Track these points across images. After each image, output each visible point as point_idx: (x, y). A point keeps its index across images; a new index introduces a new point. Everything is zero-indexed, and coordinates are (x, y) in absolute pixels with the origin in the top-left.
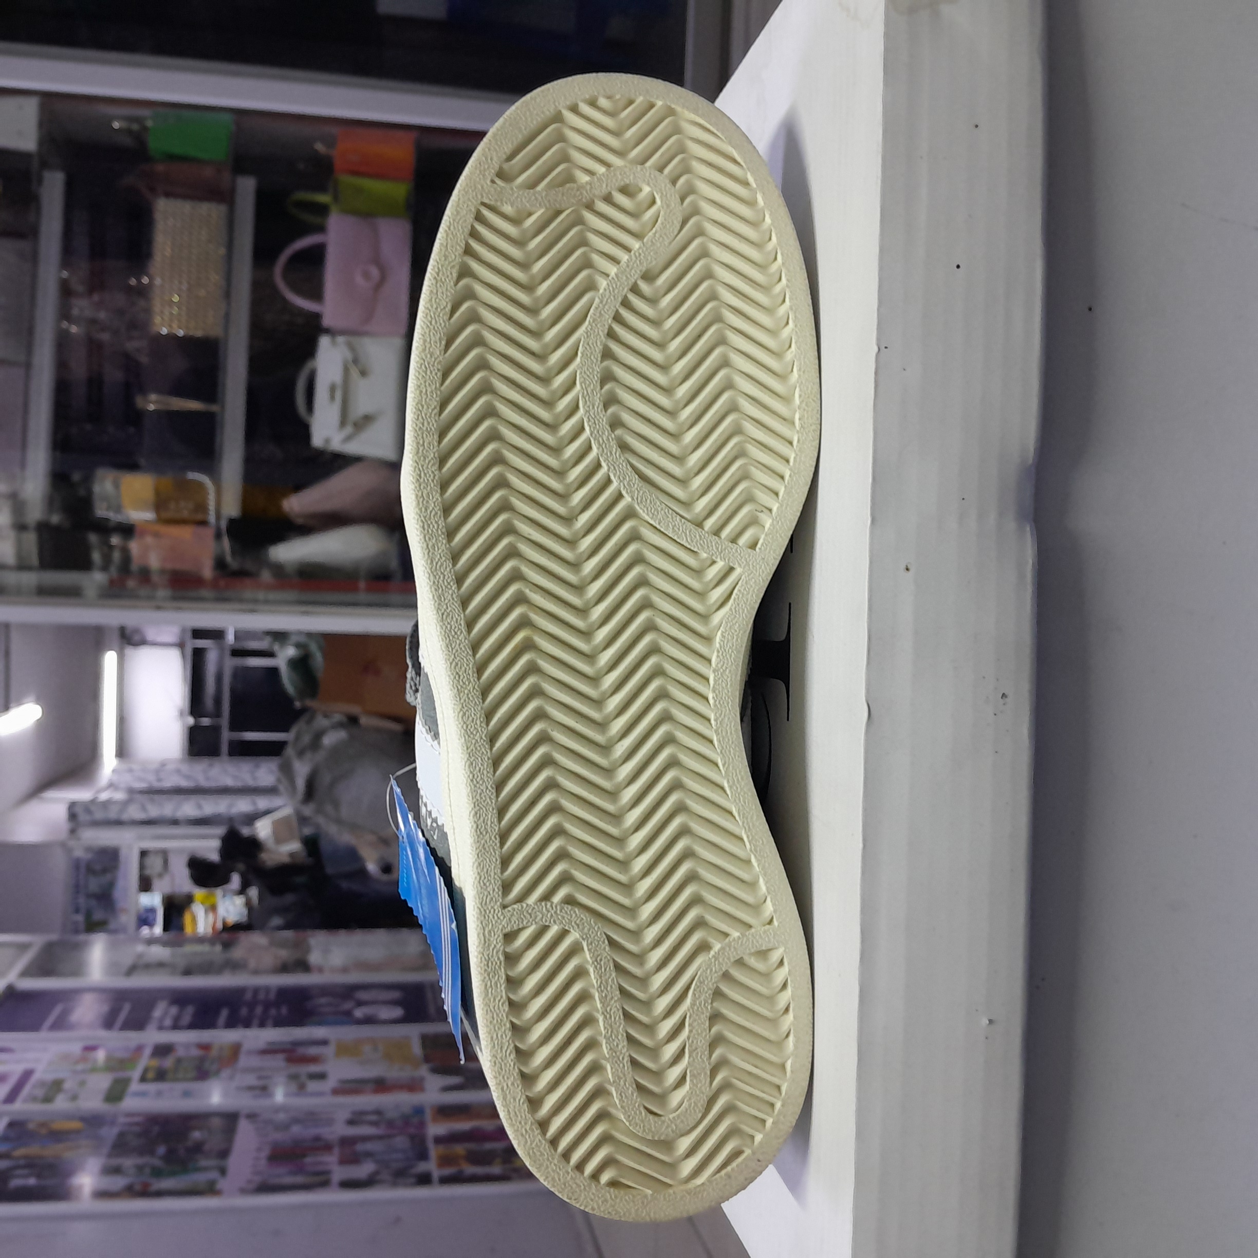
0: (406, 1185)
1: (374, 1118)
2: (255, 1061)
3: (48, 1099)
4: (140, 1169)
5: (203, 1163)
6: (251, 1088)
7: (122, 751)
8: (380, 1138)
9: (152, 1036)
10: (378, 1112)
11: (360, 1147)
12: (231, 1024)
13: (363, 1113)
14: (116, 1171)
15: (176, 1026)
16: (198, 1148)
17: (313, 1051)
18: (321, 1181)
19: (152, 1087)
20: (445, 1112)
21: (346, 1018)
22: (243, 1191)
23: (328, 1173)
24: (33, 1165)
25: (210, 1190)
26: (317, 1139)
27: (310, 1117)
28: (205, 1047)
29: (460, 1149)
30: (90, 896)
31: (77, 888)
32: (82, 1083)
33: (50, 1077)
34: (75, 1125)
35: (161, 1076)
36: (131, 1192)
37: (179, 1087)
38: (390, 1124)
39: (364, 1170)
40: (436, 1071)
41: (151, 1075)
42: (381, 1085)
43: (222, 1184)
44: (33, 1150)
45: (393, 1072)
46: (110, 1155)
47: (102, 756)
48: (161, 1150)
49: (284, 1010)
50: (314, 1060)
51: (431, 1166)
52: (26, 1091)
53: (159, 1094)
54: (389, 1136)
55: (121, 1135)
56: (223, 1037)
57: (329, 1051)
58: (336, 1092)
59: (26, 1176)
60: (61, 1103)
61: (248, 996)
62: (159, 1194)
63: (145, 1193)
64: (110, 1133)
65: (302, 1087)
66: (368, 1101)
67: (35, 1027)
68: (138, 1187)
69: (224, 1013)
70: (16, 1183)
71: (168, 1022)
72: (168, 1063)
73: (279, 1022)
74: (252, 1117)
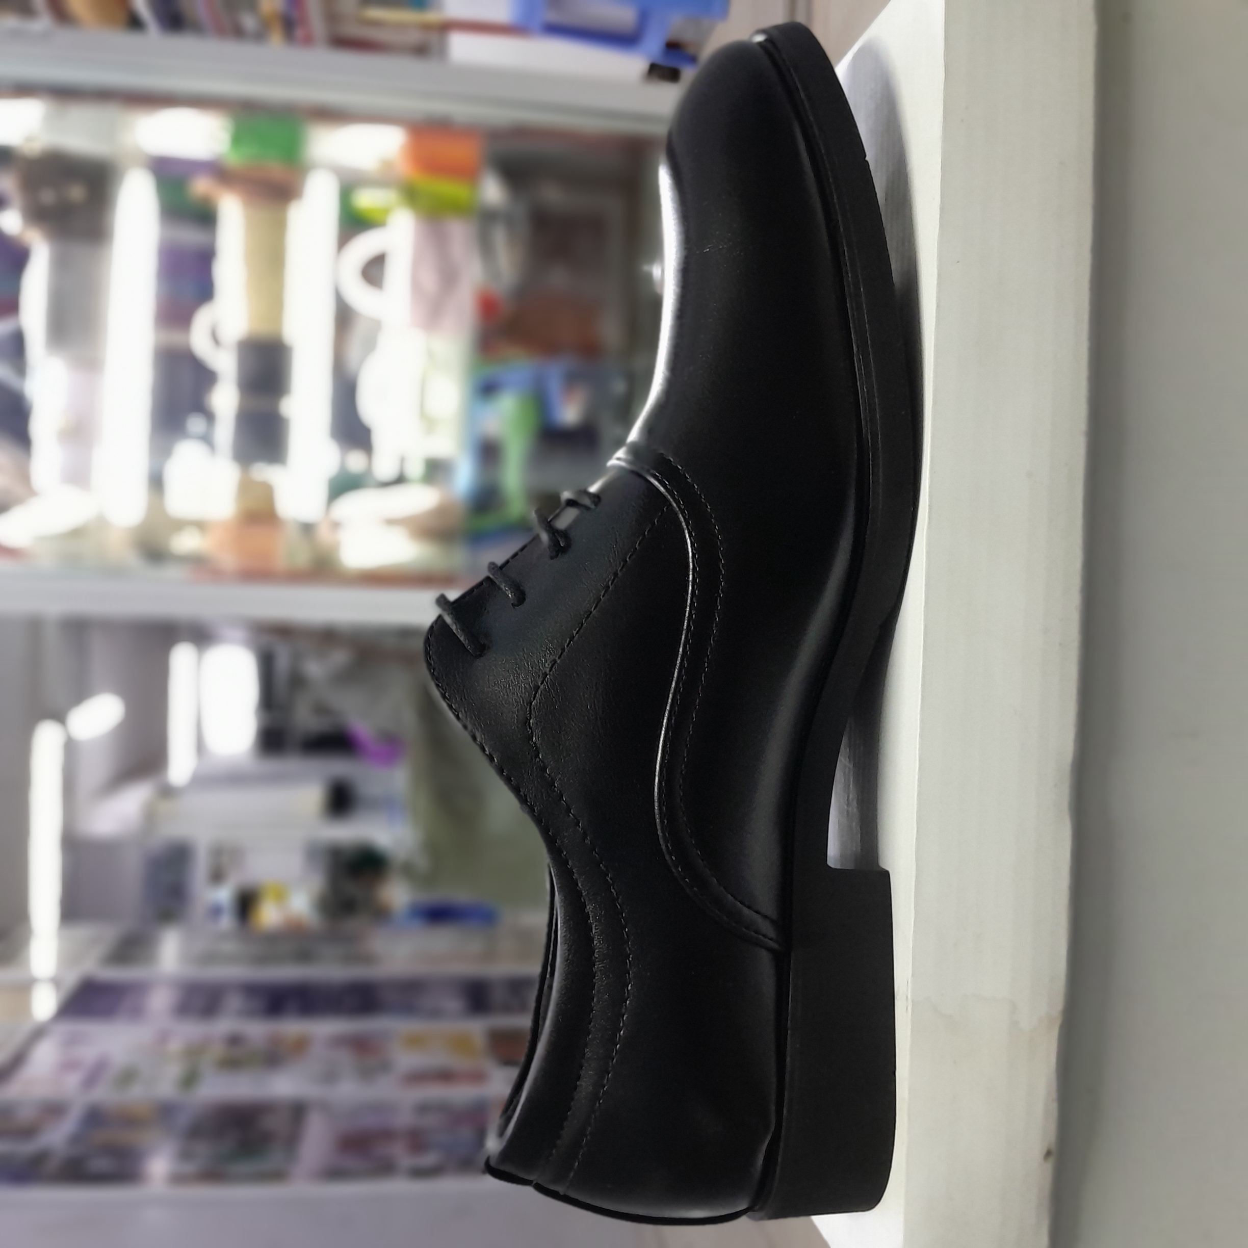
2: (325, 1052)
3: (123, 1086)
4: (214, 1155)
5: (272, 1148)
6: (319, 1077)
9: (224, 1026)
10: (444, 1104)
11: (428, 1138)
14: (190, 1155)
16: (268, 1136)
23: (393, 1159)
25: (278, 1175)
26: (382, 1127)
33: (126, 1063)
34: (150, 1111)
35: (236, 1063)
40: (501, 1062)
42: (445, 1076)
43: (292, 1170)
44: (107, 1135)
45: (459, 1063)
46: (184, 1141)
48: (233, 1136)
50: (380, 1051)
52: (103, 1079)
55: (195, 1122)
56: (293, 1028)
57: (397, 1042)
58: (401, 1083)
59: (103, 1159)
60: (137, 1091)
63: (218, 1177)
64: (181, 1121)
65: (370, 1077)
66: (434, 1092)
67: (109, 1015)
70: (94, 1166)
72: (240, 1052)
73: (348, 1013)
74: (321, 1106)
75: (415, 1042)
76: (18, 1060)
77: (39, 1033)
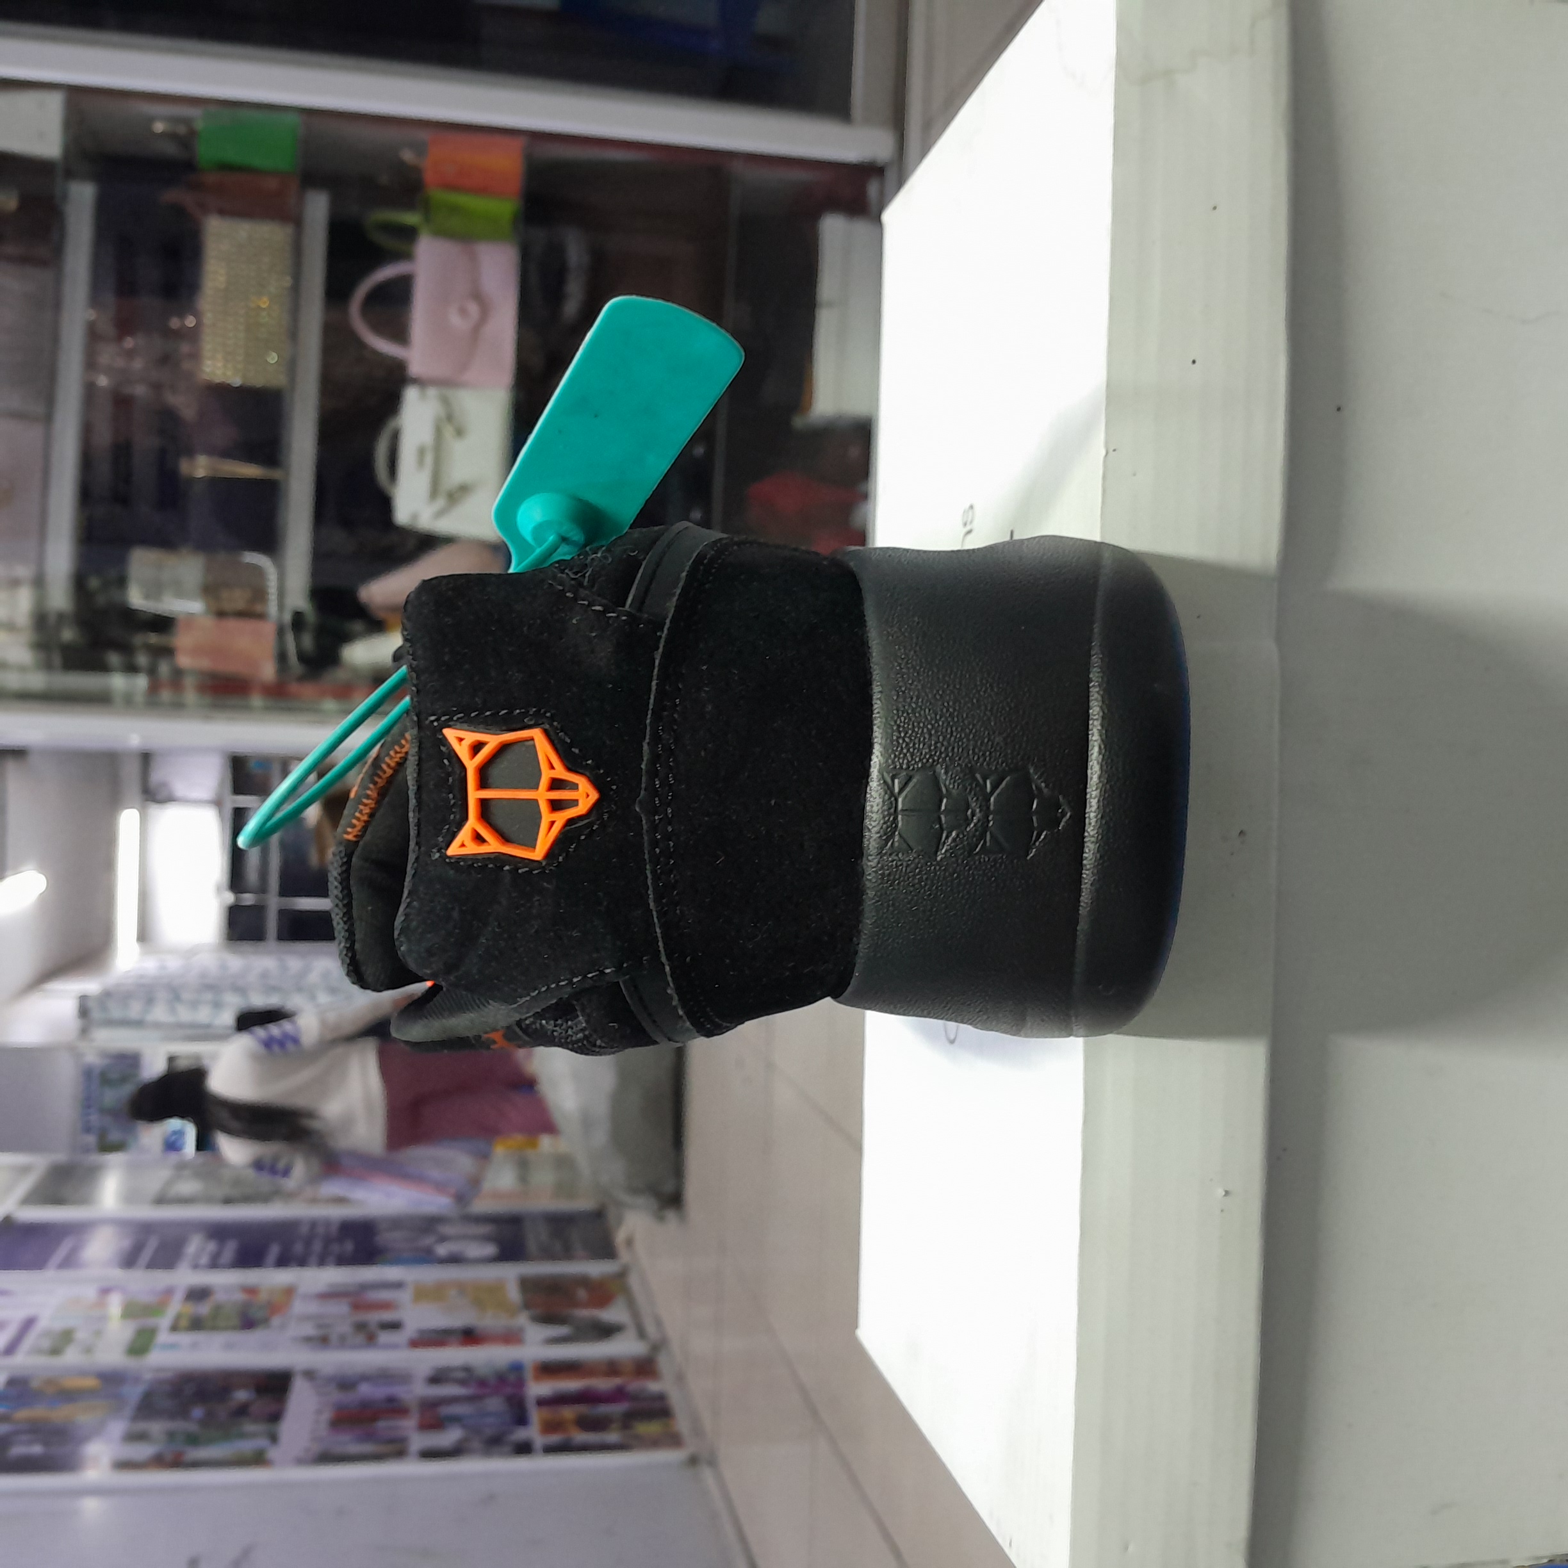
0: (503, 1455)
1: (461, 1375)
2: (313, 1308)
4: (171, 1436)
7: (144, 935)
8: (469, 1399)
11: (445, 1410)
12: (283, 1262)
13: (450, 1370)
14: (140, 1437)
15: (215, 1264)
17: (386, 1295)
18: (397, 1450)
19: (185, 1338)
20: (549, 1369)
21: (426, 1256)
22: (300, 1461)
24: (37, 1429)
27: (382, 1375)
28: (251, 1291)
29: (568, 1413)
30: (104, 1112)
31: (87, 1103)
32: (98, 1333)
34: (90, 1382)
36: (160, 1462)
37: (221, 1337)
38: (482, 1383)
40: (538, 1319)
41: (184, 1323)
42: (469, 1336)
46: (134, 1419)
47: (116, 940)
49: (349, 1247)
50: (386, 1306)
51: (533, 1432)
53: (194, 1346)
54: (482, 1398)
55: (148, 1396)
56: (273, 1278)
59: (30, 1443)
61: (304, 1230)
62: (196, 1465)
63: (177, 1463)
68: (169, 1457)
69: (274, 1251)
71: (204, 1260)
72: (204, 1309)
73: (342, 1261)
74: (310, 1374)
75: (429, 1294)
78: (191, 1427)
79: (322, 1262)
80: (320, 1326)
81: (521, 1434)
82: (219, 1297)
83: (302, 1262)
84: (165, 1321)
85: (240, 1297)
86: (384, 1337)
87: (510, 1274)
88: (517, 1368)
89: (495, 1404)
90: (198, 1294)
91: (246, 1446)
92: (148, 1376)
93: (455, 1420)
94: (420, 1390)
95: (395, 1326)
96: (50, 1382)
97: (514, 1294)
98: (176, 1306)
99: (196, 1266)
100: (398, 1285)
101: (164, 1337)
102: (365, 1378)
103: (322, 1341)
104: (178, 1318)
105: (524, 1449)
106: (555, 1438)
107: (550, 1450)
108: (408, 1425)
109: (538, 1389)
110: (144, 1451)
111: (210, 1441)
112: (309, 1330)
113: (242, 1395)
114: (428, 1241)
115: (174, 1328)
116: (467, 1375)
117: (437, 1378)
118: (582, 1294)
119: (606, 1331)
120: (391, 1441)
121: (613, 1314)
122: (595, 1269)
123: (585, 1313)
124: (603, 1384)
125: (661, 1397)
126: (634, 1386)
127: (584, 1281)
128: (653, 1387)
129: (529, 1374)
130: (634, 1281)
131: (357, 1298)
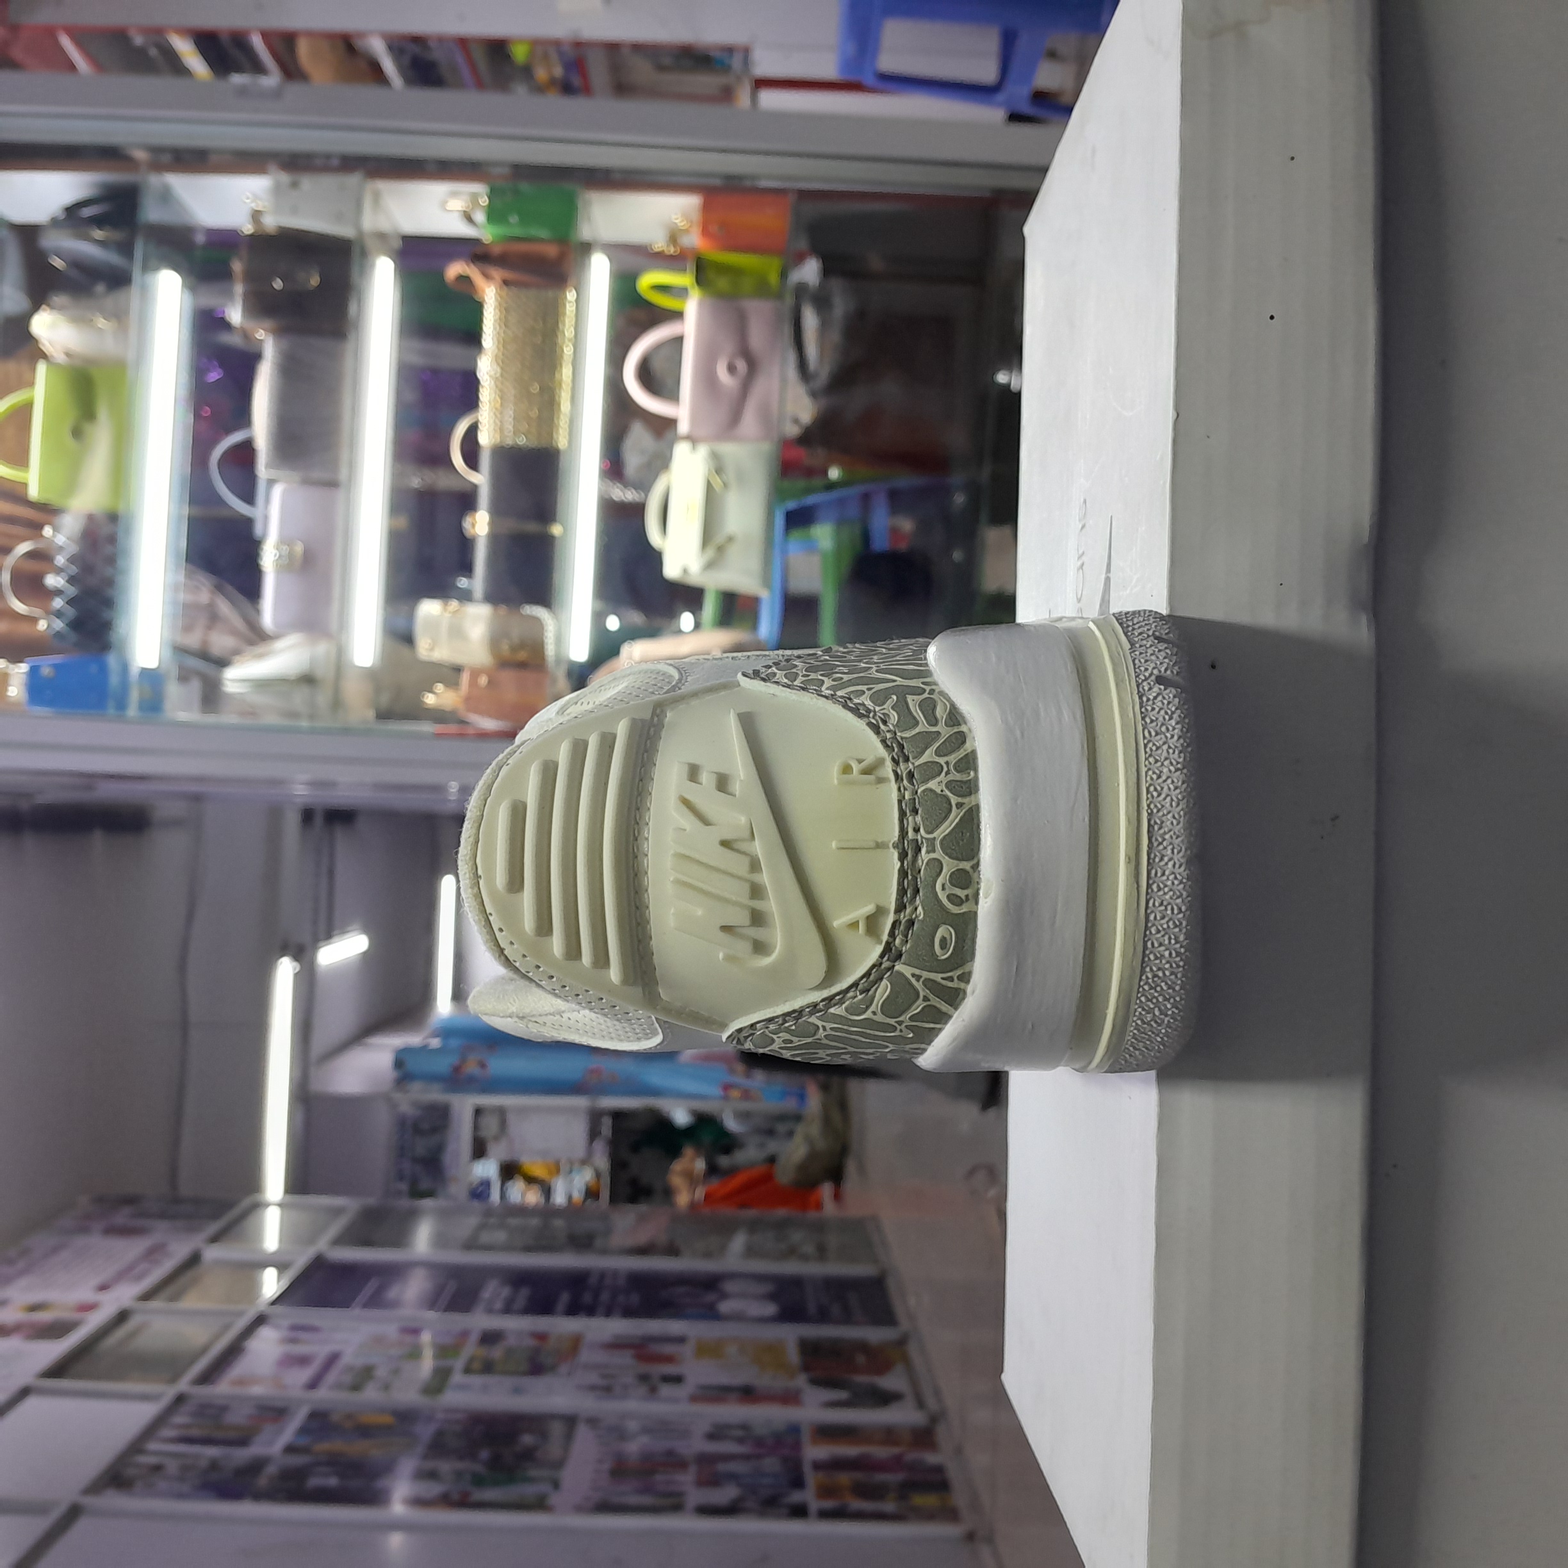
0: (778, 1516)
1: (739, 1433)
2: (600, 1357)
3: (356, 1387)
4: (459, 1475)
5: (533, 1473)
6: (593, 1388)
7: (459, 994)
8: (746, 1457)
9: (480, 1321)
10: (745, 1427)
11: (722, 1467)
12: (573, 1310)
13: (728, 1427)
14: (431, 1475)
15: (508, 1310)
16: (528, 1456)
17: (668, 1349)
18: (673, 1504)
19: (477, 1380)
20: (827, 1433)
21: (711, 1314)
22: (580, 1509)
23: (680, 1495)
24: (335, 1462)
25: (539, 1505)
26: (670, 1453)
27: (661, 1427)
28: (542, 1337)
29: (844, 1478)
30: (416, 1160)
31: (401, 1151)
32: (396, 1372)
33: (360, 1362)
34: (387, 1419)
35: (488, 1368)
36: (447, 1501)
37: (509, 1382)
38: (759, 1442)
39: (726, 1494)
40: (817, 1382)
41: (476, 1365)
42: (748, 1394)
43: (554, 1499)
44: (335, 1445)
45: (764, 1380)
46: (425, 1457)
47: (435, 999)
48: (485, 1454)
49: (635, 1299)
50: (669, 1359)
51: (808, 1496)
52: (331, 1377)
53: (484, 1388)
54: (759, 1457)
55: (439, 1435)
56: (563, 1326)
57: (687, 1350)
58: (694, 1399)
59: (327, 1475)
60: (371, 1394)
61: (593, 1281)
62: (480, 1505)
63: (463, 1503)
64: (425, 1432)
65: (653, 1390)
66: (734, 1412)
67: (345, 1304)
68: (456, 1497)
69: (565, 1298)
70: (314, 1482)
71: (499, 1305)
72: (497, 1353)
73: (629, 1313)
74: (593, 1422)
75: (709, 1350)
76: (234, 1351)
77: (261, 1320)
78: (478, 1468)
79: (608, 1314)
80: (604, 1376)
81: (796, 1497)
82: (511, 1341)
83: (591, 1311)
84: (459, 1364)
85: (531, 1342)
86: (666, 1390)
87: (790, 1335)
88: (794, 1430)
89: (771, 1464)
90: (490, 1338)
91: (529, 1491)
92: (440, 1416)
93: (732, 1477)
94: (697, 1445)
95: (678, 1379)
96: (349, 1416)
97: (793, 1355)
98: (471, 1349)
99: (490, 1311)
100: (681, 1340)
101: (457, 1378)
102: (646, 1430)
103: (607, 1390)
104: (471, 1360)
105: (799, 1512)
106: (829, 1504)
107: (825, 1515)
108: (686, 1479)
109: (814, 1452)
110: (434, 1489)
111: (496, 1483)
112: (593, 1378)
113: (527, 1439)
114: (710, 1297)
115: (468, 1370)
116: (745, 1432)
117: (717, 1433)
118: (861, 1359)
119: (885, 1398)
120: (671, 1495)
121: (891, 1381)
122: (874, 1335)
123: (862, 1379)
124: (880, 1452)
125: (939, 1469)
126: (912, 1456)
127: (863, 1347)
128: (931, 1458)
129: (806, 1437)
130: (912, 1349)
131: (641, 1349)
